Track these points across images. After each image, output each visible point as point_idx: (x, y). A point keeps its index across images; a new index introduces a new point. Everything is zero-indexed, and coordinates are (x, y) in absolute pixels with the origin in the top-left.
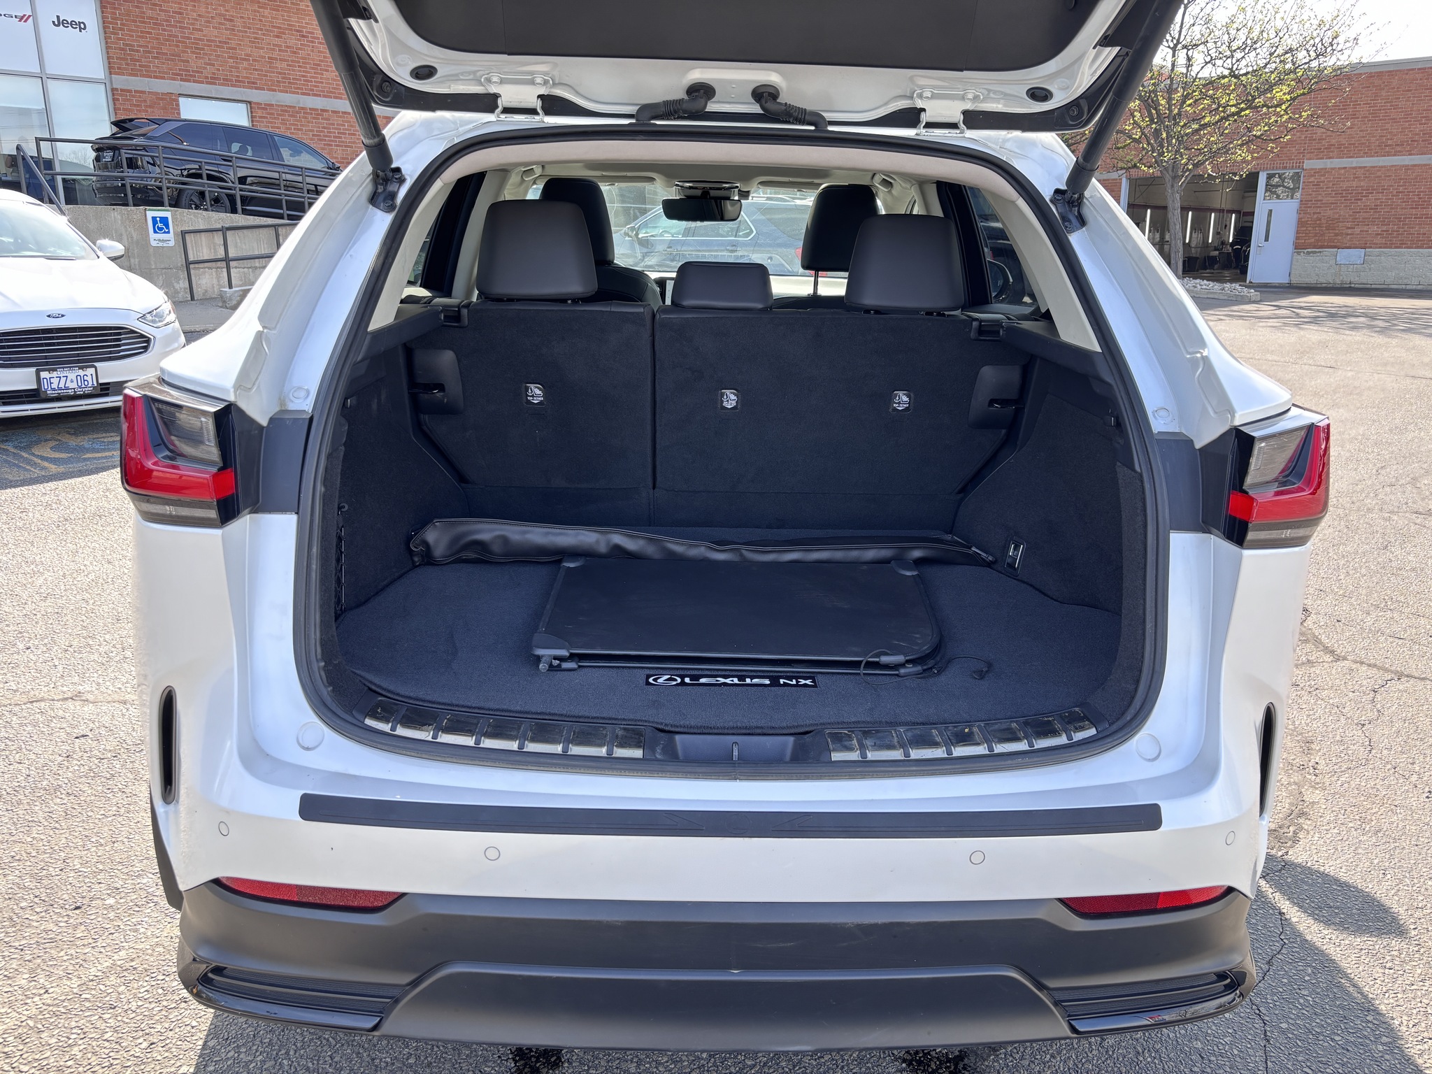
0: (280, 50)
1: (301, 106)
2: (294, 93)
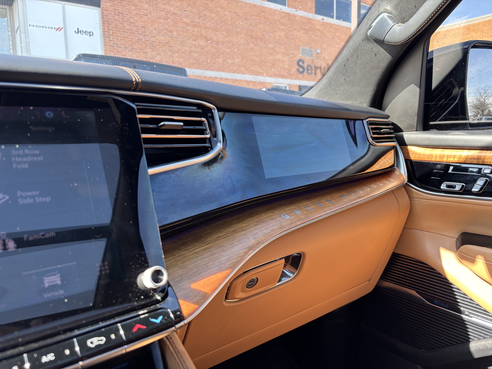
0: (195, 47)
1: (204, 75)
2: (201, 69)
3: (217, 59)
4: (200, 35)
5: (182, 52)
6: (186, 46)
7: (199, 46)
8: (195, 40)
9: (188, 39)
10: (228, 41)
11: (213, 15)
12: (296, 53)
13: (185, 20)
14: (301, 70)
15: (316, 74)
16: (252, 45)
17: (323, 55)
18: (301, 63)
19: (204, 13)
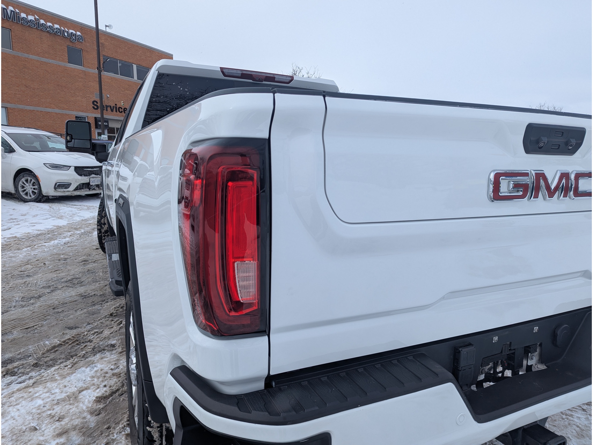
3: (35, 99)
4: (22, 83)
5: (9, 94)
6: (12, 90)
7: (21, 90)
8: (17, 87)
9: (13, 86)
10: (41, 88)
11: (30, 71)
12: (91, 96)
13: (10, 74)
14: (96, 107)
15: (107, 110)
16: (59, 91)
17: (112, 98)
18: (95, 103)
19: (24, 70)
